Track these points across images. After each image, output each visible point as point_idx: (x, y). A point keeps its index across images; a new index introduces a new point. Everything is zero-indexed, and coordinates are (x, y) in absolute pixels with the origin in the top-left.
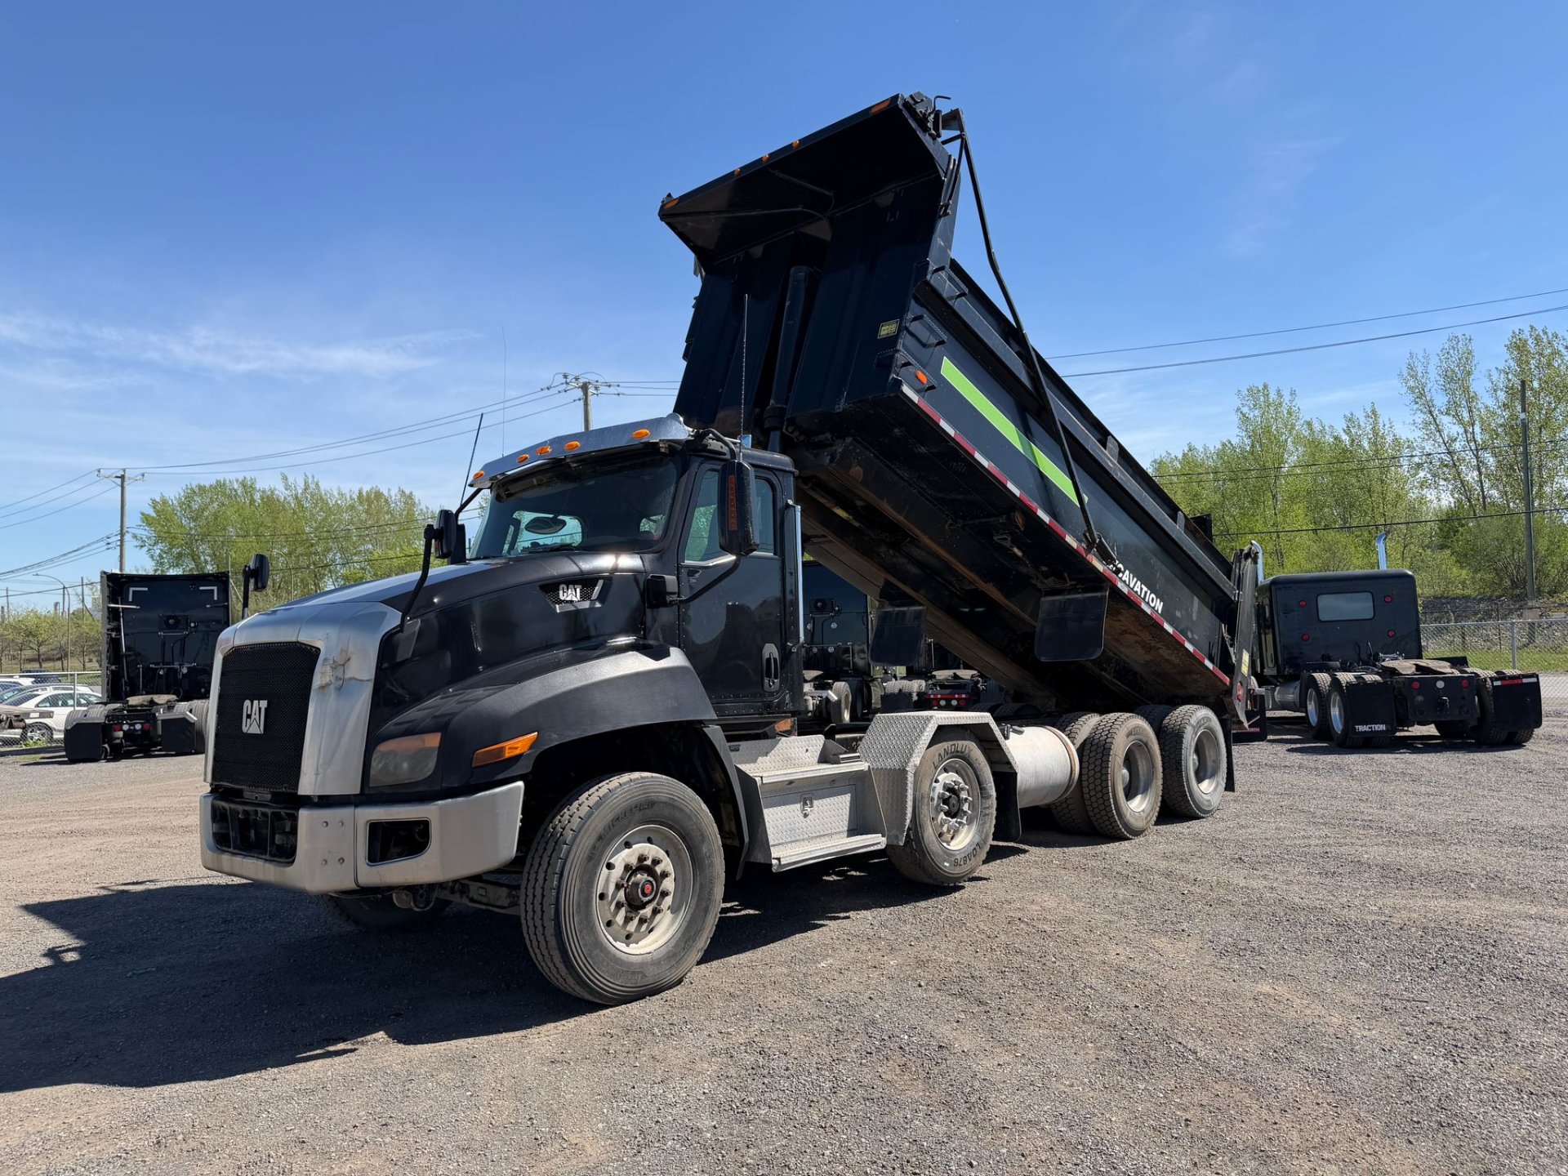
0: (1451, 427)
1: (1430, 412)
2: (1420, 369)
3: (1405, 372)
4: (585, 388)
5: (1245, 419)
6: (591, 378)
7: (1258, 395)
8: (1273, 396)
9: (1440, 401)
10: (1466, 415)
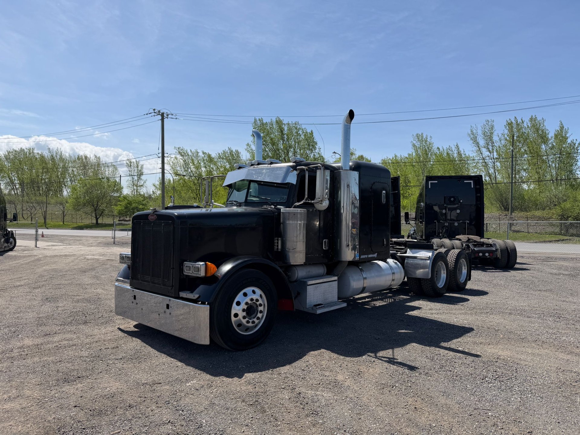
0: (486, 153)
1: (478, 146)
2: (474, 131)
3: (470, 132)
4: (162, 115)
5: (414, 145)
6: (165, 111)
7: (419, 137)
8: (424, 137)
9: (482, 142)
10: (490, 148)
